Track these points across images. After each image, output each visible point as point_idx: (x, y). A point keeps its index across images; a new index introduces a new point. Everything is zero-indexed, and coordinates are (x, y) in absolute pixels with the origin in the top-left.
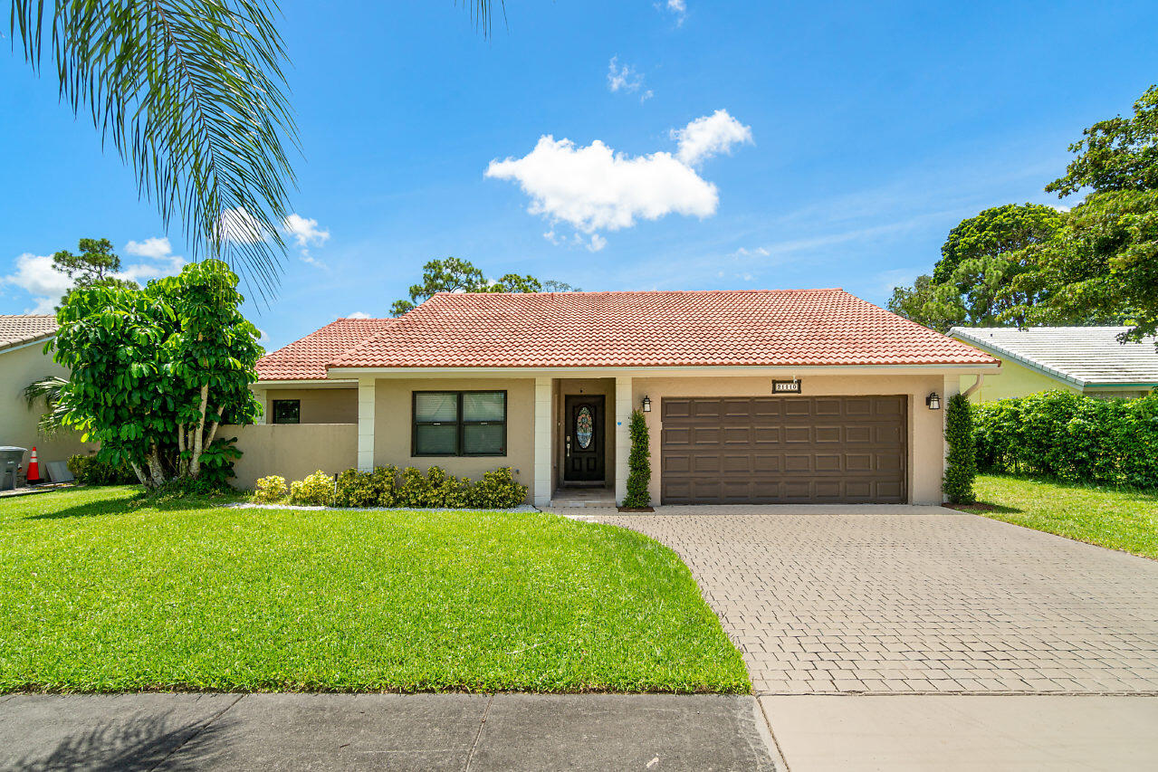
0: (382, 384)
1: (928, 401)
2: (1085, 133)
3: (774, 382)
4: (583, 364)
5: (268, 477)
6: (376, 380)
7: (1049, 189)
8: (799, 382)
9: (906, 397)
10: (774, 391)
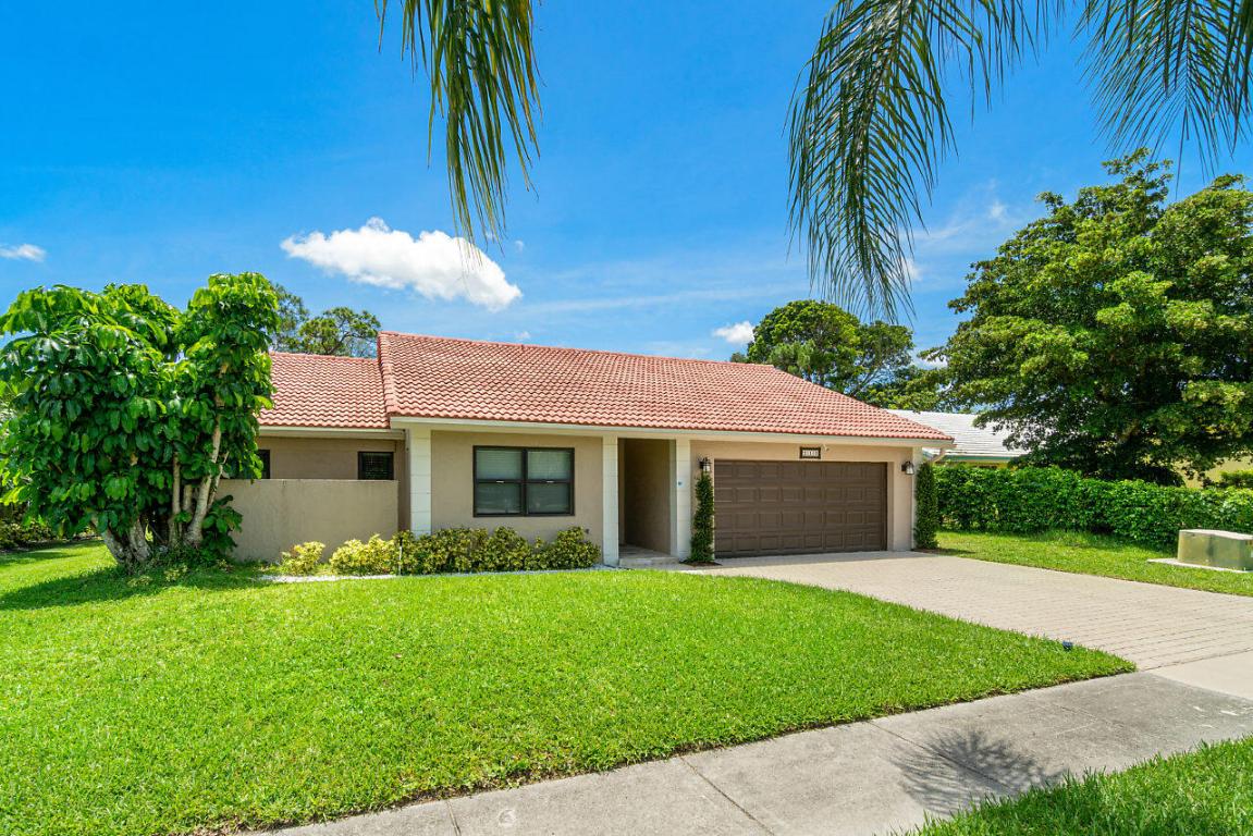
0: (438, 436)
1: (904, 468)
2: (972, 266)
3: (802, 449)
4: (644, 425)
5: (306, 544)
6: (432, 431)
7: (951, 306)
8: (819, 449)
9: (886, 464)
10: (801, 457)
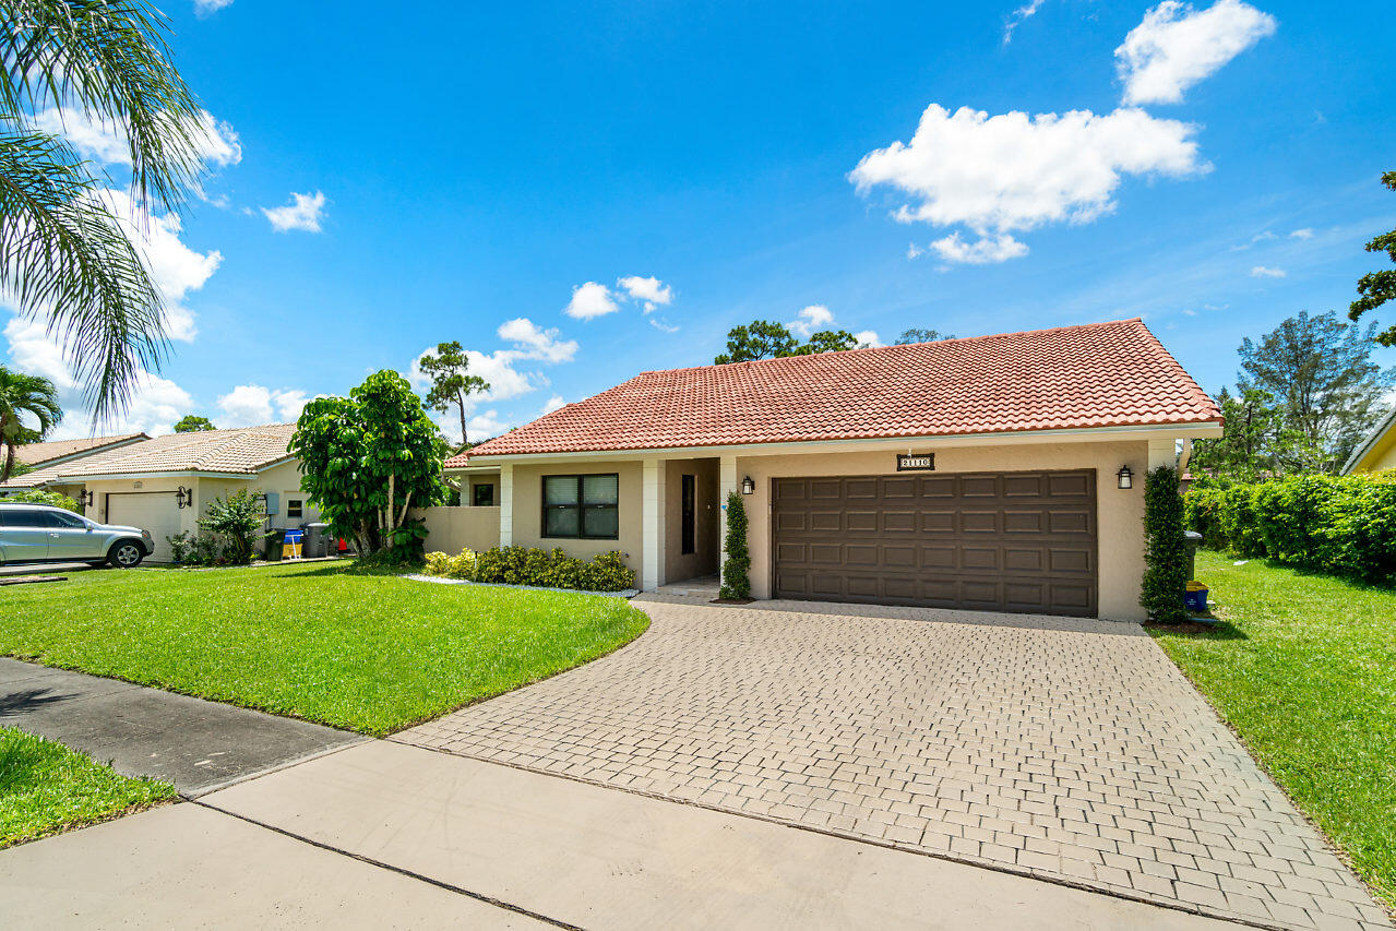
0: (518, 469)
1: (1118, 477)
3: (900, 457)
5: (436, 553)
6: (514, 466)
8: (931, 456)
9: (1092, 471)
10: (899, 469)
